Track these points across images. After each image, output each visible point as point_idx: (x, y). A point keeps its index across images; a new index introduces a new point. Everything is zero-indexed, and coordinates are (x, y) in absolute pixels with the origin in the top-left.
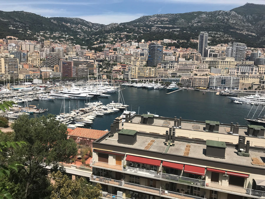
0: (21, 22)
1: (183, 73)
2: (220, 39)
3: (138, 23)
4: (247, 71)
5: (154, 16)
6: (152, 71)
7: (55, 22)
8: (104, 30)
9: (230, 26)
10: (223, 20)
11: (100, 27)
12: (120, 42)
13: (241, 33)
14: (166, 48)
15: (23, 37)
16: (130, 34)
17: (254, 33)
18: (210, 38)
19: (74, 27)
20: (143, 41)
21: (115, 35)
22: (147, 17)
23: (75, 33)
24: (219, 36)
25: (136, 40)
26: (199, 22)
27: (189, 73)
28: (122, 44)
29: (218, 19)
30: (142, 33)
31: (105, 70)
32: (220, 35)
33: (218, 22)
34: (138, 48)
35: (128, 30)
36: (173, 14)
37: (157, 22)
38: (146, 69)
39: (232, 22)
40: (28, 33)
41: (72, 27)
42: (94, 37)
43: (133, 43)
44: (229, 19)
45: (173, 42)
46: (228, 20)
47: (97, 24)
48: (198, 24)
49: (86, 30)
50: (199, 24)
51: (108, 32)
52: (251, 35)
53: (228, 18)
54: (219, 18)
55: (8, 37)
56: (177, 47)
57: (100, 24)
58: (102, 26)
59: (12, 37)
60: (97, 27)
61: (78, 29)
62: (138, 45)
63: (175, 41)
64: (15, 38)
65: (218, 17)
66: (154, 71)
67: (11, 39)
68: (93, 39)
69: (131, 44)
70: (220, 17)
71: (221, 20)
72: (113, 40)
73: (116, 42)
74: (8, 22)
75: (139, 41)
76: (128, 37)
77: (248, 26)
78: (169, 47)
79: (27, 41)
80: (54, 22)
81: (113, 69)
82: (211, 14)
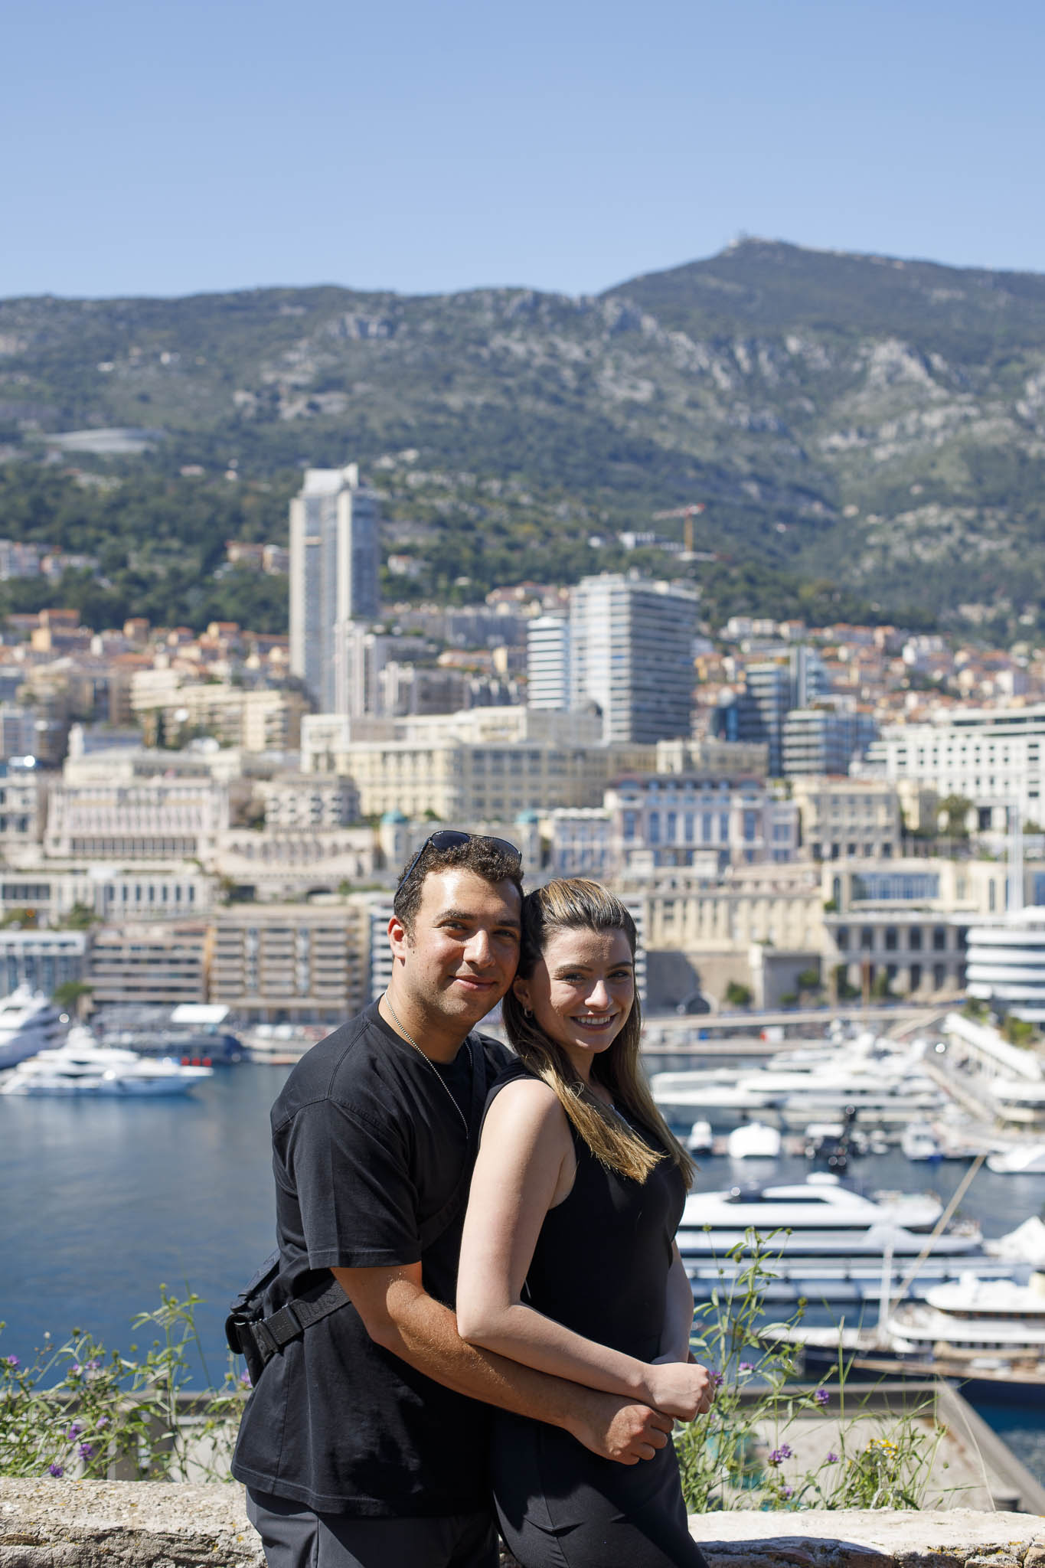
2: (514, 544)
9: (610, 428)
10: (548, 373)
18: (418, 532)
24: (499, 514)
26: (328, 383)
27: (170, 881)
29: (498, 366)
32: (506, 504)
33: (507, 391)
36: (74, 306)
39: (621, 393)
44: (600, 365)
45: (52, 574)
46: (585, 373)
48: (320, 399)
50: (333, 403)
53: (588, 353)
54: (507, 350)
65: (498, 341)
70: (519, 350)
71: (531, 374)
78: (20, 622)
82: (436, 314)
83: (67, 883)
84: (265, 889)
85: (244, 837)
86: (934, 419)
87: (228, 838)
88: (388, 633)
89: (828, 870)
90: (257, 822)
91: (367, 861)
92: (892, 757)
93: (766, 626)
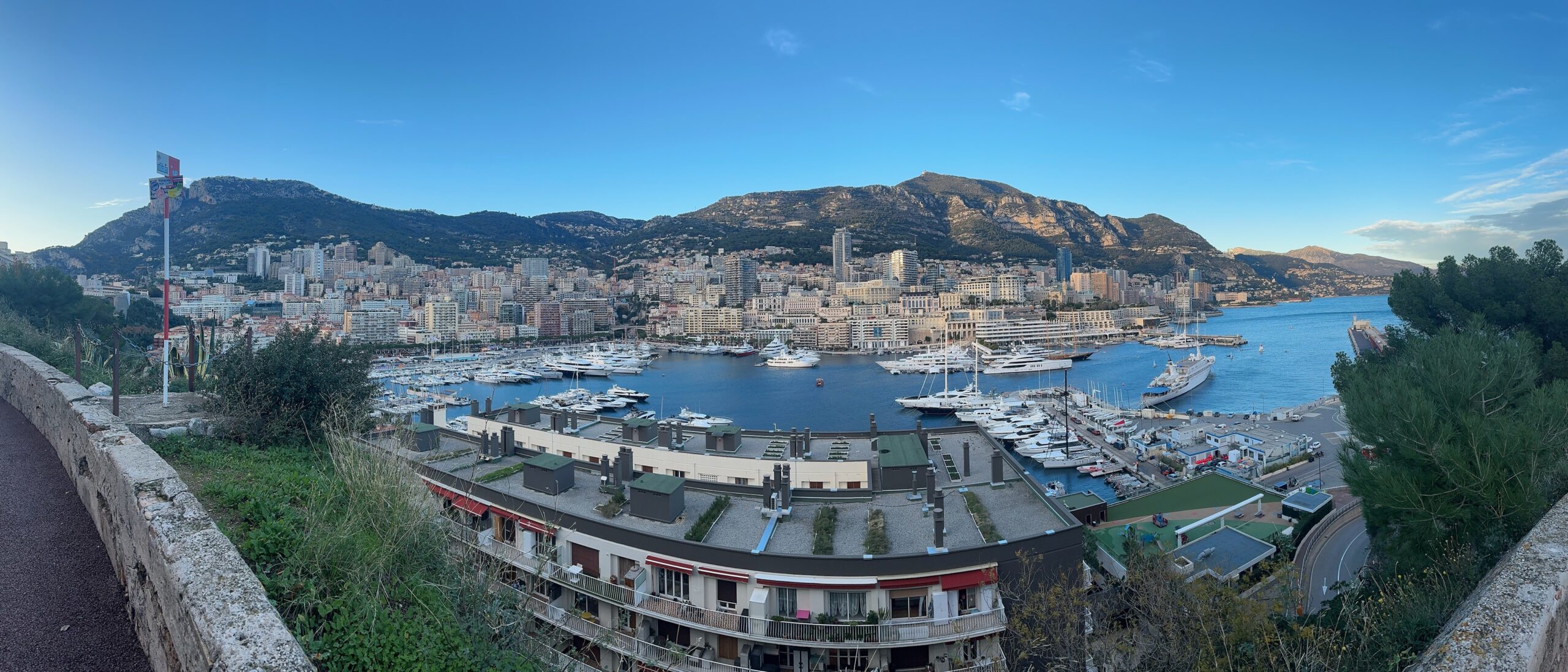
0: (483, 233)
1: (799, 318)
2: (879, 244)
3: (714, 214)
4: (921, 305)
5: (747, 196)
6: (731, 317)
7: (543, 224)
8: (642, 233)
9: (899, 217)
10: (886, 204)
11: (634, 227)
12: (673, 256)
13: (918, 230)
14: (770, 265)
15: (480, 262)
16: (696, 238)
17: (941, 231)
18: (859, 241)
19: (581, 231)
20: (721, 251)
21: (662, 241)
22: (734, 199)
23: (582, 243)
24: (876, 237)
25: (706, 251)
26: (840, 209)
27: (809, 318)
28: (674, 261)
29: (875, 202)
30: (721, 235)
31: (634, 319)
32: (877, 235)
33: (877, 209)
34: (708, 266)
35: (691, 228)
36: (787, 193)
37: (756, 210)
38: (719, 312)
39: (901, 209)
40: (491, 251)
41: (576, 232)
42: (621, 250)
43: (698, 256)
44: (896, 202)
45: (784, 253)
46: (894, 204)
47: (629, 221)
48: (838, 213)
49: (605, 234)
50: (841, 214)
51: (651, 235)
52: (936, 236)
53: (894, 199)
55: (455, 264)
56: (795, 262)
57: (634, 220)
58: (639, 223)
59: (462, 263)
60: (629, 226)
61: (589, 234)
62: (710, 260)
63: (789, 250)
64: (466, 264)
65: (875, 197)
66: (737, 317)
67: (458, 266)
68: (619, 254)
69: (694, 260)
70: (879, 199)
71: (881, 204)
72: (657, 252)
73: (664, 256)
74: (458, 235)
75: (712, 252)
76: (689, 245)
77: (929, 218)
78: (778, 264)
79: (487, 268)
80: (541, 225)
81: (650, 315)
82: (862, 192)
83: (788, 319)
84: (829, 319)
85: (824, 308)
86: (966, 213)
87: (821, 309)
88: (853, 264)
89: (946, 312)
90: (827, 305)
91: (850, 313)
92: (959, 288)
93: (932, 260)
